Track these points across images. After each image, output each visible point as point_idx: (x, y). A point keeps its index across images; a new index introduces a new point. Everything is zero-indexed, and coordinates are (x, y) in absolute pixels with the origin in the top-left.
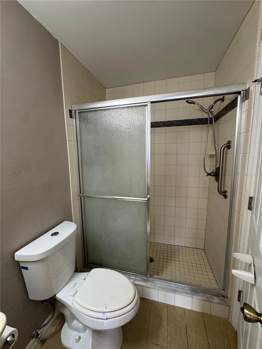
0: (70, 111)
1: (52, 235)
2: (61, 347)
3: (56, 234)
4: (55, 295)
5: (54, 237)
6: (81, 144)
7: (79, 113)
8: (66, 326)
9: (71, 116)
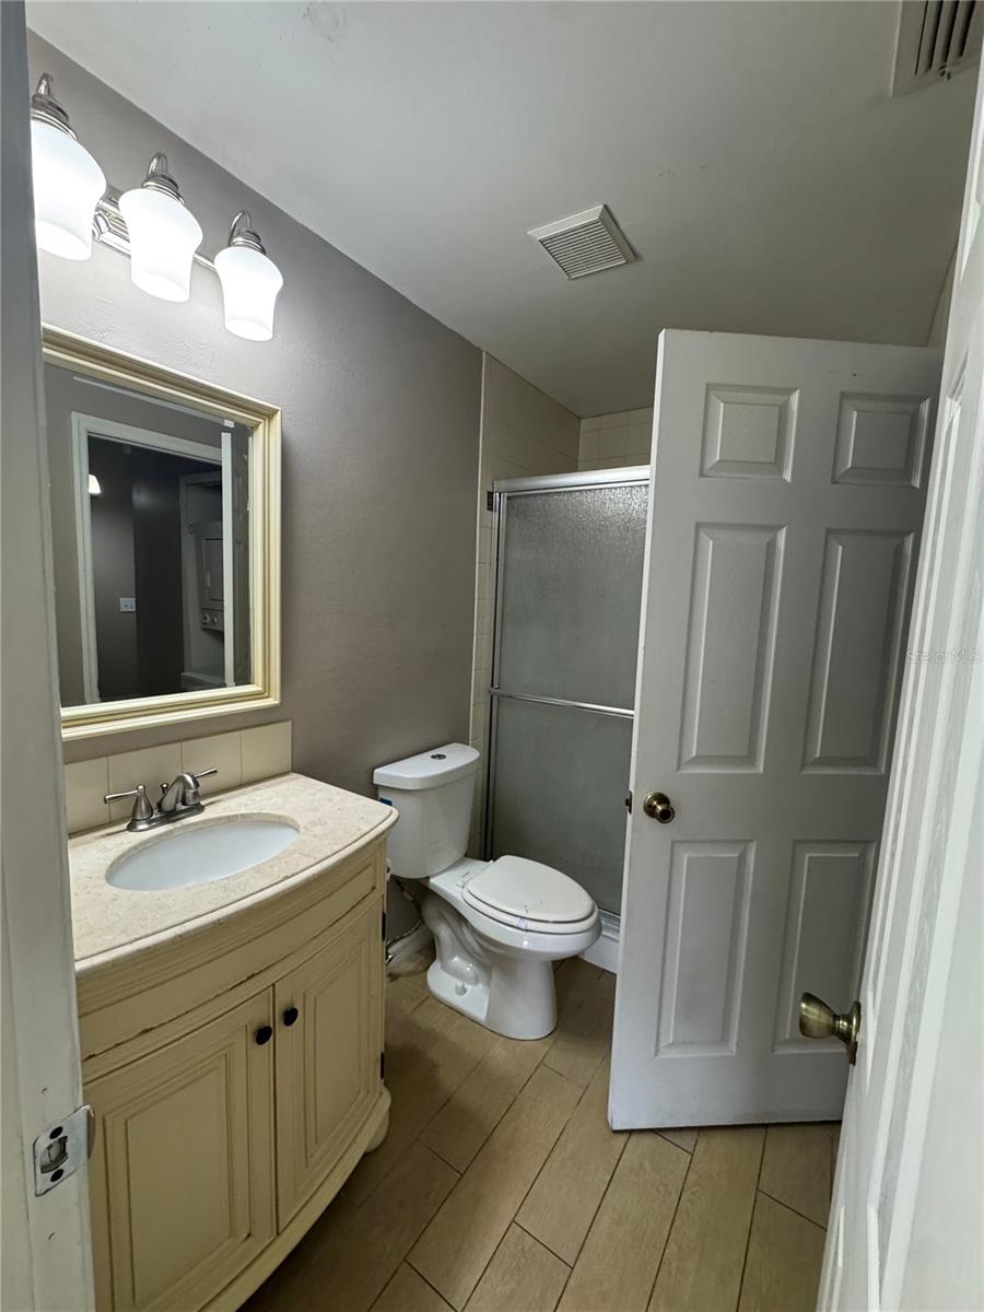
0: (490, 495)
1: (433, 757)
2: (427, 995)
3: (441, 757)
4: (428, 878)
5: (437, 761)
6: (505, 570)
7: (508, 498)
8: (436, 965)
9: (490, 507)
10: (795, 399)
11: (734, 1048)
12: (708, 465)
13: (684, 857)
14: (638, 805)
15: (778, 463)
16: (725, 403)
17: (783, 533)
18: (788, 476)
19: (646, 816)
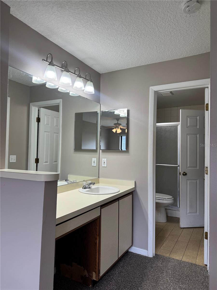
10: (198, 117)
11: (198, 213)
12: (188, 126)
13: (188, 182)
14: (181, 174)
15: (197, 126)
16: (189, 118)
17: (198, 135)
18: (198, 127)
19: (183, 175)
